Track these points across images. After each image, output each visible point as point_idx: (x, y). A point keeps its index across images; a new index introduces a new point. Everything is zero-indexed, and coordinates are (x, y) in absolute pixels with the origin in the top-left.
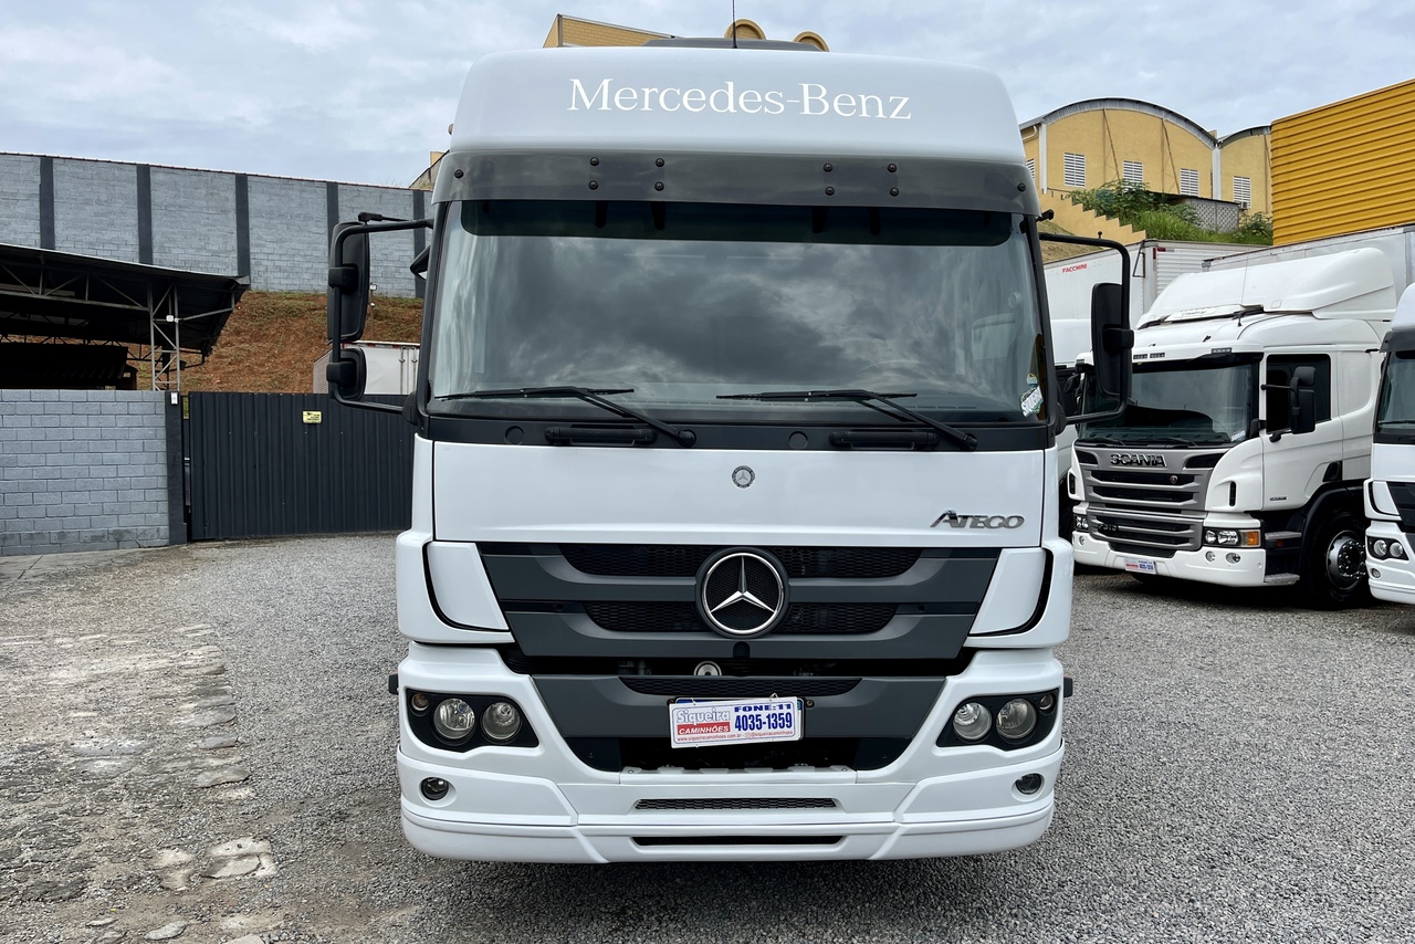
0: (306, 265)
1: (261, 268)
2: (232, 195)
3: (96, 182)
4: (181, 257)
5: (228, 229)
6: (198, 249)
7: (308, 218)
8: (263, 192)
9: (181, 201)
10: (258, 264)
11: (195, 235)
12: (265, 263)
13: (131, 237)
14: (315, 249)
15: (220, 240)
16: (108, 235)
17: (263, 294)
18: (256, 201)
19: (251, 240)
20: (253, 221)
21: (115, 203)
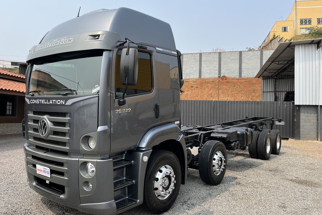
0: (213, 72)
2: (198, 58)
4: (188, 72)
5: (197, 65)
6: (191, 70)
7: (214, 61)
8: (205, 56)
9: (189, 60)
10: (203, 72)
12: (205, 72)
14: (216, 68)
15: (196, 68)
17: (204, 79)
18: (203, 58)
19: (202, 67)
20: (202, 63)
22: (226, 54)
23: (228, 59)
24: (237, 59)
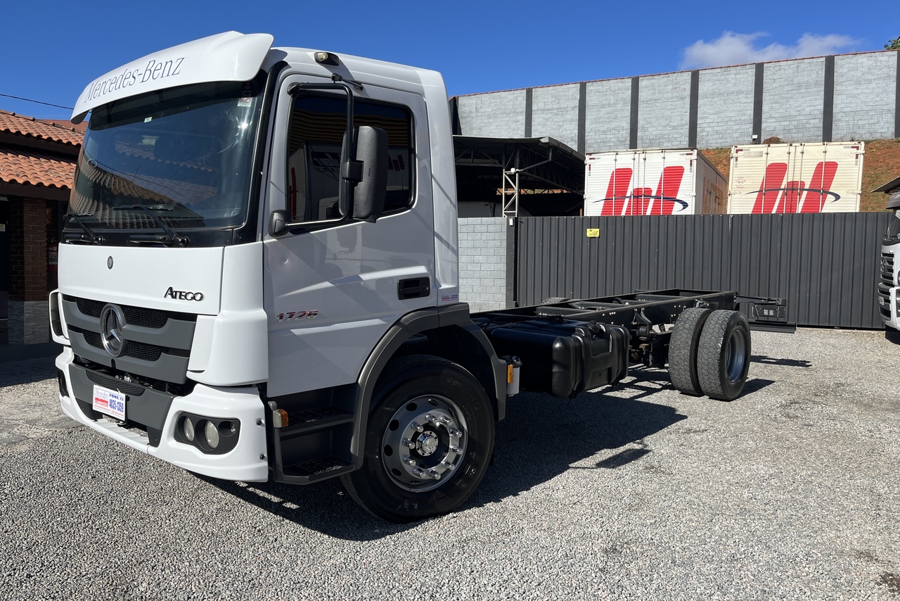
0: (736, 127)
1: (704, 134)
2: (688, 87)
3: (608, 93)
5: (684, 110)
8: (709, 80)
9: (657, 96)
10: (702, 131)
11: (663, 117)
12: (707, 129)
13: (626, 124)
14: (744, 115)
15: (679, 118)
16: (613, 125)
18: (702, 88)
19: (699, 115)
20: (700, 102)
21: (618, 104)
22: (780, 69)
23: (788, 85)
24: (816, 84)
